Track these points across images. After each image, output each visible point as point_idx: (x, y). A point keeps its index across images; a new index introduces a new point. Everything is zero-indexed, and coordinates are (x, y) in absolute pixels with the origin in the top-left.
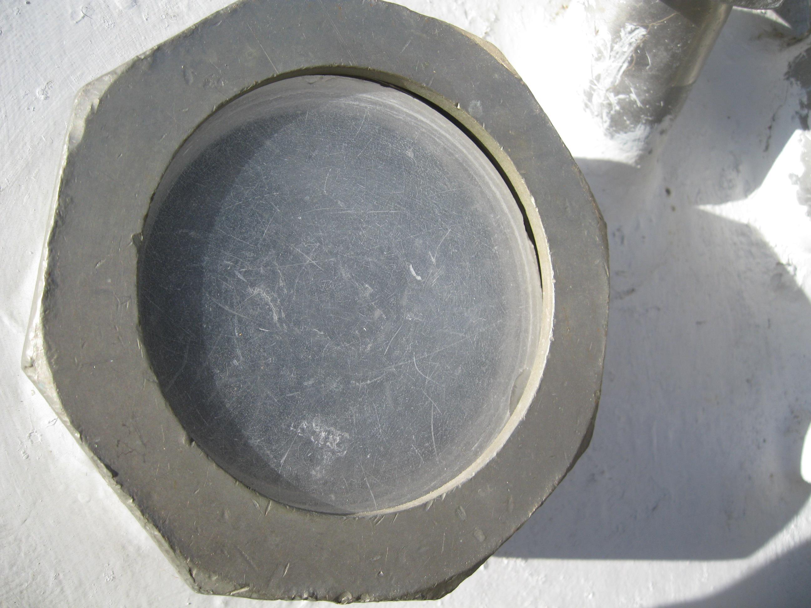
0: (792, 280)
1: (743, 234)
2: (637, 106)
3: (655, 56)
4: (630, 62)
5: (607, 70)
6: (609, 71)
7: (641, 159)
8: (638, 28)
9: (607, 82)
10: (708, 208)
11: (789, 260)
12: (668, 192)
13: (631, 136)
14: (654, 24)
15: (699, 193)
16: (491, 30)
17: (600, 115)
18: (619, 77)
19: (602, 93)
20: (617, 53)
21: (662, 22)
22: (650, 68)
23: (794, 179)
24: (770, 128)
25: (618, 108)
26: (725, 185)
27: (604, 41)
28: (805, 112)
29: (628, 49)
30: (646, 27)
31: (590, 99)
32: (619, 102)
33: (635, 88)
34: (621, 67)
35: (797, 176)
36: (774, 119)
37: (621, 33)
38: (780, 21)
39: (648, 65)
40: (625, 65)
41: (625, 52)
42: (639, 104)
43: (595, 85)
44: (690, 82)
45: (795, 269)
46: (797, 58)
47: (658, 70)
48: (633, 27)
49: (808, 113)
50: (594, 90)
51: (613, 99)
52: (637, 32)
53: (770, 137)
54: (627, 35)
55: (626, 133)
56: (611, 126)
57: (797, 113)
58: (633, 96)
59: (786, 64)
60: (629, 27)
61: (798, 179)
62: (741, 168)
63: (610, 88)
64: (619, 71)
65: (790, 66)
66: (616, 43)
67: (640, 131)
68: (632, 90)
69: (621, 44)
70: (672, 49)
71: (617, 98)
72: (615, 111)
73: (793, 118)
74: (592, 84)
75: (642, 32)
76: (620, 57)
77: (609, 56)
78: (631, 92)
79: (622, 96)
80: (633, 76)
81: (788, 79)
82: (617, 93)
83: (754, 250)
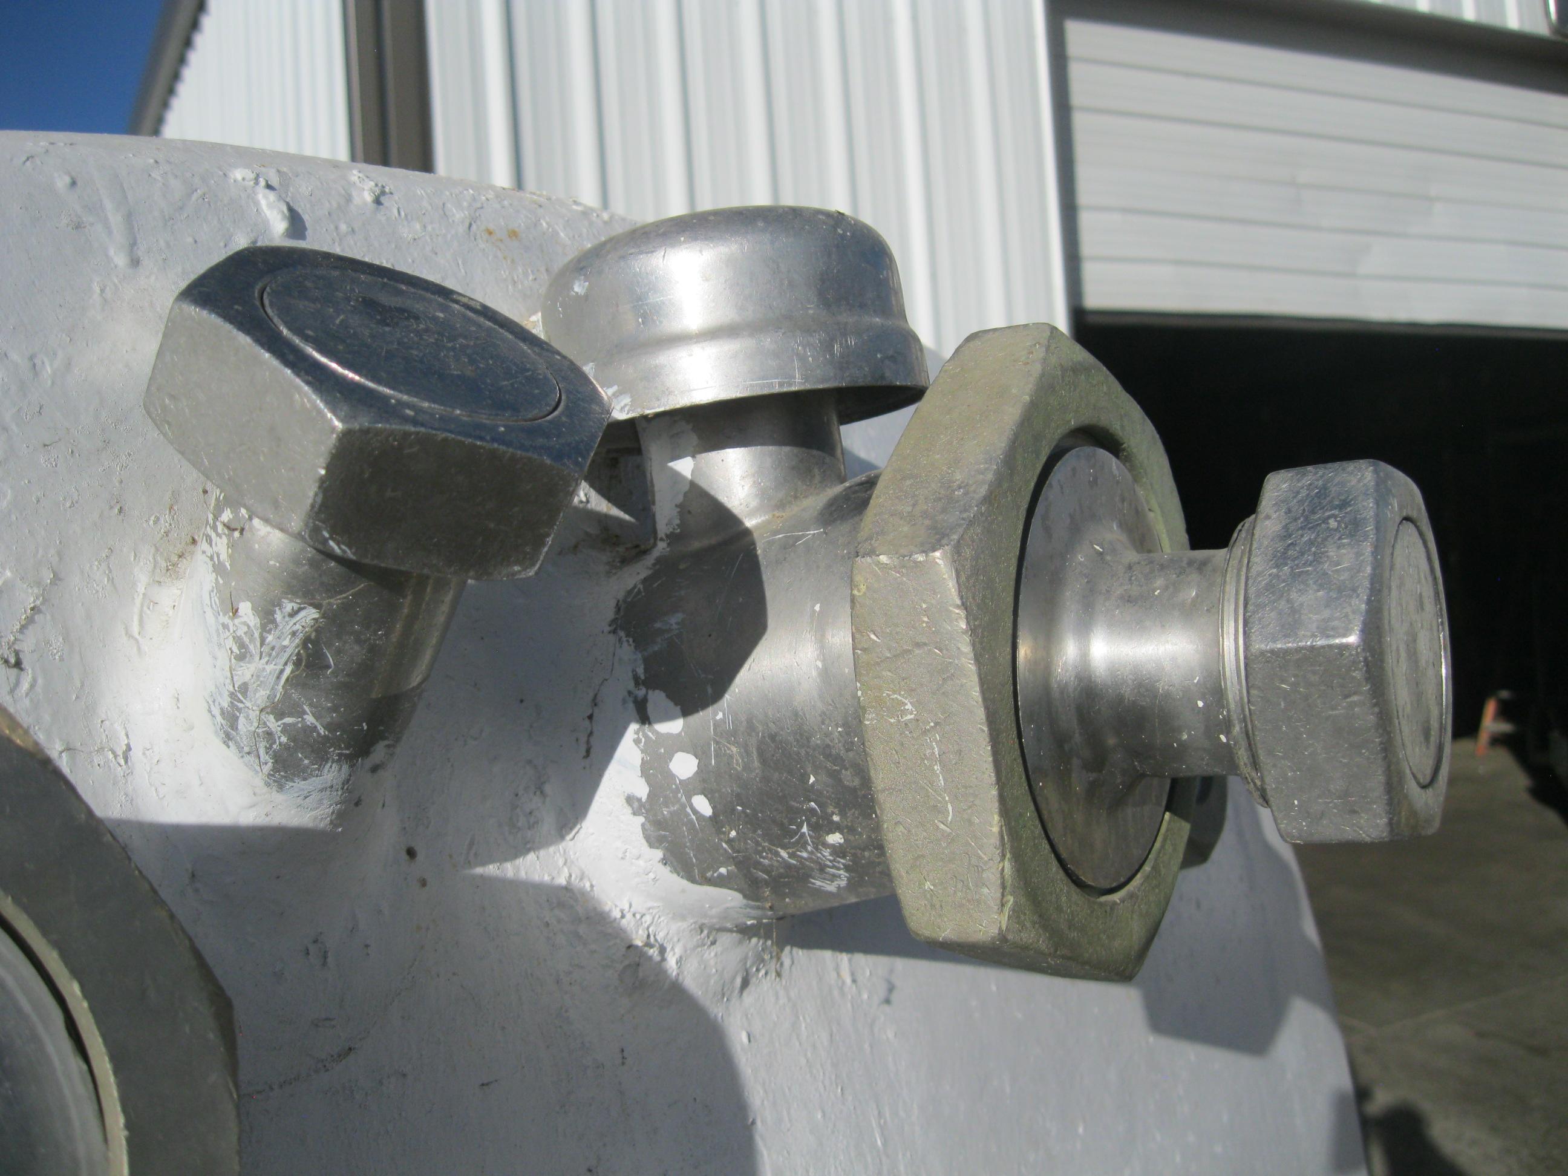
0: (659, 969)
1: (561, 905)
2: (319, 734)
3: (338, 652)
4: (297, 664)
5: (258, 676)
6: (262, 679)
7: (341, 817)
8: (304, 608)
9: (261, 696)
10: (491, 869)
11: (649, 936)
12: (411, 853)
13: (315, 783)
14: (332, 601)
15: (471, 844)
16: (45, 601)
17: (253, 752)
18: (280, 688)
19: (254, 715)
20: (273, 648)
21: (345, 598)
22: (332, 673)
23: (636, 805)
24: (590, 717)
25: (284, 739)
26: (522, 822)
27: (249, 627)
28: (641, 692)
29: (291, 642)
30: (317, 606)
31: (234, 725)
32: (285, 730)
33: (311, 705)
34: (282, 671)
35: (639, 800)
36: (595, 703)
37: (275, 616)
38: (615, 512)
39: (329, 667)
40: (288, 670)
41: (285, 647)
42: (322, 731)
43: (242, 702)
44: (414, 684)
45: (662, 950)
46: (630, 592)
47: (348, 675)
48: (296, 607)
49: (647, 693)
50: (239, 710)
51: (273, 724)
52: (302, 614)
53: (591, 734)
54: (287, 619)
55: (305, 779)
56: (275, 770)
57: (630, 693)
58: (310, 719)
59: (613, 603)
60: (289, 606)
61: (641, 805)
62: (548, 788)
63: (266, 707)
64: (278, 678)
65: (618, 608)
66: (269, 632)
67: (332, 773)
68: (306, 708)
69: (277, 633)
70: (370, 639)
71: (280, 723)
72: (280, 744)
73: (624, 701)
74: (234, 699)
75: (310, 615)
76: (278, 655)
77: (258, 651)
78: (305, 713)
79: (288, 720)
80: (304, 686)
81: (614, 632)
82: (279, 716)
83: (582, 929)
